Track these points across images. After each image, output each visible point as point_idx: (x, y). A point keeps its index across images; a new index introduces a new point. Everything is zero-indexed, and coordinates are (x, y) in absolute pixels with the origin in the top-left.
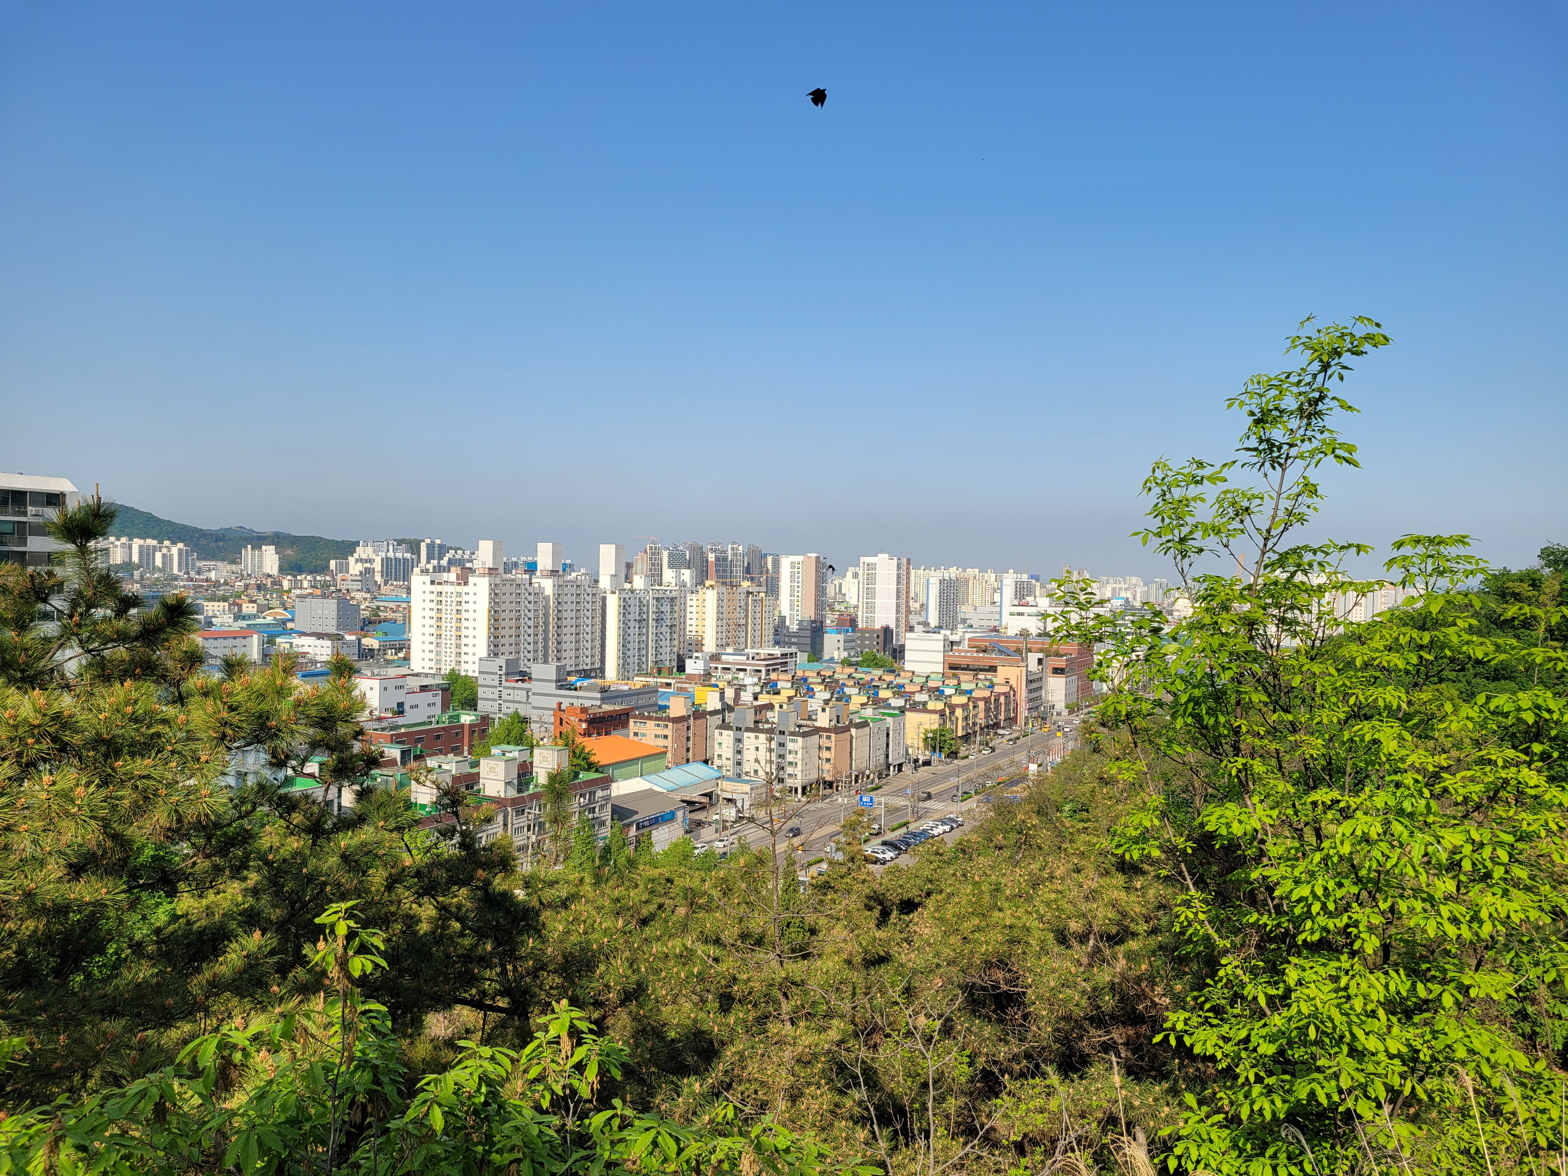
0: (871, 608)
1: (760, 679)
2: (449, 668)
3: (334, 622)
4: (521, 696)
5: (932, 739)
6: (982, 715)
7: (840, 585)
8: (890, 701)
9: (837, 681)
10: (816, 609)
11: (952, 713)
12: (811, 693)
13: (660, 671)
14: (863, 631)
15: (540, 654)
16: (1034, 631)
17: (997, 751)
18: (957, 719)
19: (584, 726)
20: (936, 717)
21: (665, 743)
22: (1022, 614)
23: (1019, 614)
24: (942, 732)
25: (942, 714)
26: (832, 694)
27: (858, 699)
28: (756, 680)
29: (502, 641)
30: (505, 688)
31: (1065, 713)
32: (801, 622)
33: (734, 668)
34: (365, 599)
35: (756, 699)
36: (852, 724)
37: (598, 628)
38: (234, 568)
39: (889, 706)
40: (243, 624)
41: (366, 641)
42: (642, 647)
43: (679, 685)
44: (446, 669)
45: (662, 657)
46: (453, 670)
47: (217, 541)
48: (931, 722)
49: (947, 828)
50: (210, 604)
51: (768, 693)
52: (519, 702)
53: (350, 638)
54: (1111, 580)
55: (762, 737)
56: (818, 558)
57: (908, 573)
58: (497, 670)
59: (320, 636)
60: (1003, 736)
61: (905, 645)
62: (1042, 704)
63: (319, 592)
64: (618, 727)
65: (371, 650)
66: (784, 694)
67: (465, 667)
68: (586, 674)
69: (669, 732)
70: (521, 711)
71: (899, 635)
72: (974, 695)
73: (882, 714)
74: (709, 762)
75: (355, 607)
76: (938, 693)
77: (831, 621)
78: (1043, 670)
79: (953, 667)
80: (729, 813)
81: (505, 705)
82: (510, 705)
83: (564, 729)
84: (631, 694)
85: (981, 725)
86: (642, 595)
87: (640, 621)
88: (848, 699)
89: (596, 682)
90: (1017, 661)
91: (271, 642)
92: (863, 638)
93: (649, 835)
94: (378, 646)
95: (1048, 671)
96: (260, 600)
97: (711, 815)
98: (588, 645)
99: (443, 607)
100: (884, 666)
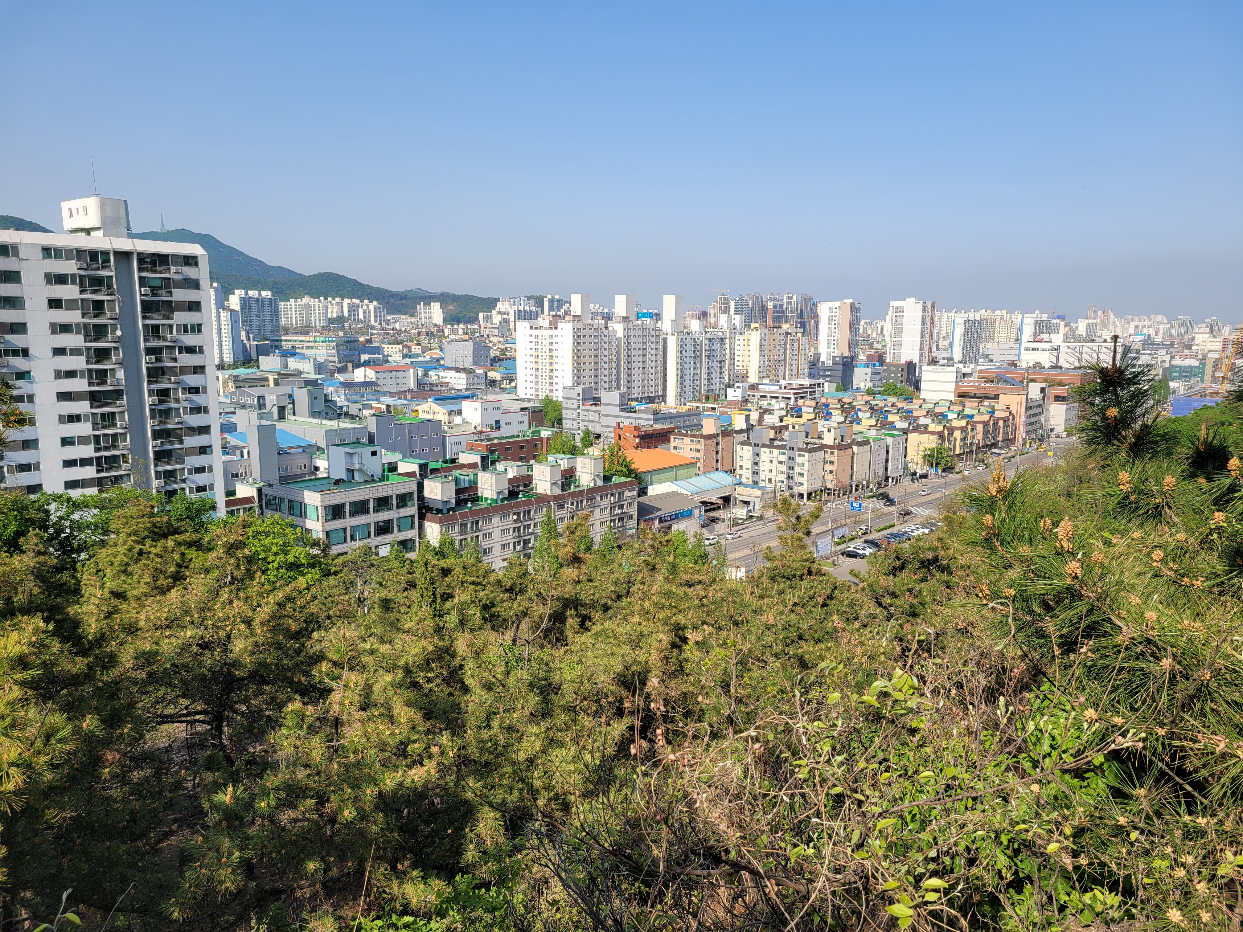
0: (897, 345)
1: (787, 404)
2: (544, 394)
3: (471, 359)
4: (594, 416)
5: (929, 456)
6: (980, 436)
7: (882, 327)
8: (896, 424)
9: (854, 406)
10: (850, 346)
11: (951, 434)
12: (828, 416)
13: (707, 398)
14: (890, 365)
15: (614, 384)
16: (1047, 364)
17: (991, 467)
18: (955, 439)
19: (637, 440)
20: (935, 437)
21: (698, 455)
22: (1036, 349)
23: (1033, 349)
24: (939, 451)
25: (940, 435)
26: (846, 417)
27: (867, 420)
28: (784, 406)
29: (584, 374)
30: (582, 410)
31: (1064, 435)
32: (834, 358)
33: (768, 395)
34: (499, 342)
35: (781, 421)
36: (854, 442)
37: (660, 363)
38: (413, 320)
39: (894, 428)
40: (408, 361)
41: (490, 374)
42: (697, 377)
43: (722, 409)
44: (542, 396)
45: (712, 387)
46: (547, 396)
47: (401, 299)
48: (931, 442)
49: (926, 531)
50: (390, 346)
51: (792, 416)
52: (593, 422)
53: (479, 371)
54: (1136, 319)
55: (776, 451)
56: (852, 304)
57: (932, 315)
58: (576, 396)
59: (458, 370)
60: (999, 454)
61: (924, 376)
62: (1041, 428)
63: (466, 337)
64: (663, 442)
65: (495, 381)
66: (806, 417)
67: (555, 393)
68: (651, 400)
69: (701, 446)
70: (594, 428)
71: (920, 368)
72: (975, 419)
73: (886, 435)
74: (733, 471)
75: (490, 348)
76: (941, 417)
77: (862, 357)
78: (1044, 398)
79: (961, 395)
80: (741, 513)
81: (582, 424)
82: (586, 424)
83: (622, 443)
84: (678, 416)
85: (978, 445)
86: (696, 336)
87: (695, 358)
88: (859, 421)
89: (654, 406)
90: (1019, 390)
91: (426, 375)
92: (889, 371)
93: (670, 527)
94: (498, 378)
95: (1050, 398)
96: (425, 343)
97: (726, 514)
98: (653, 377)
99: (539, 347)
100: (901, 395)
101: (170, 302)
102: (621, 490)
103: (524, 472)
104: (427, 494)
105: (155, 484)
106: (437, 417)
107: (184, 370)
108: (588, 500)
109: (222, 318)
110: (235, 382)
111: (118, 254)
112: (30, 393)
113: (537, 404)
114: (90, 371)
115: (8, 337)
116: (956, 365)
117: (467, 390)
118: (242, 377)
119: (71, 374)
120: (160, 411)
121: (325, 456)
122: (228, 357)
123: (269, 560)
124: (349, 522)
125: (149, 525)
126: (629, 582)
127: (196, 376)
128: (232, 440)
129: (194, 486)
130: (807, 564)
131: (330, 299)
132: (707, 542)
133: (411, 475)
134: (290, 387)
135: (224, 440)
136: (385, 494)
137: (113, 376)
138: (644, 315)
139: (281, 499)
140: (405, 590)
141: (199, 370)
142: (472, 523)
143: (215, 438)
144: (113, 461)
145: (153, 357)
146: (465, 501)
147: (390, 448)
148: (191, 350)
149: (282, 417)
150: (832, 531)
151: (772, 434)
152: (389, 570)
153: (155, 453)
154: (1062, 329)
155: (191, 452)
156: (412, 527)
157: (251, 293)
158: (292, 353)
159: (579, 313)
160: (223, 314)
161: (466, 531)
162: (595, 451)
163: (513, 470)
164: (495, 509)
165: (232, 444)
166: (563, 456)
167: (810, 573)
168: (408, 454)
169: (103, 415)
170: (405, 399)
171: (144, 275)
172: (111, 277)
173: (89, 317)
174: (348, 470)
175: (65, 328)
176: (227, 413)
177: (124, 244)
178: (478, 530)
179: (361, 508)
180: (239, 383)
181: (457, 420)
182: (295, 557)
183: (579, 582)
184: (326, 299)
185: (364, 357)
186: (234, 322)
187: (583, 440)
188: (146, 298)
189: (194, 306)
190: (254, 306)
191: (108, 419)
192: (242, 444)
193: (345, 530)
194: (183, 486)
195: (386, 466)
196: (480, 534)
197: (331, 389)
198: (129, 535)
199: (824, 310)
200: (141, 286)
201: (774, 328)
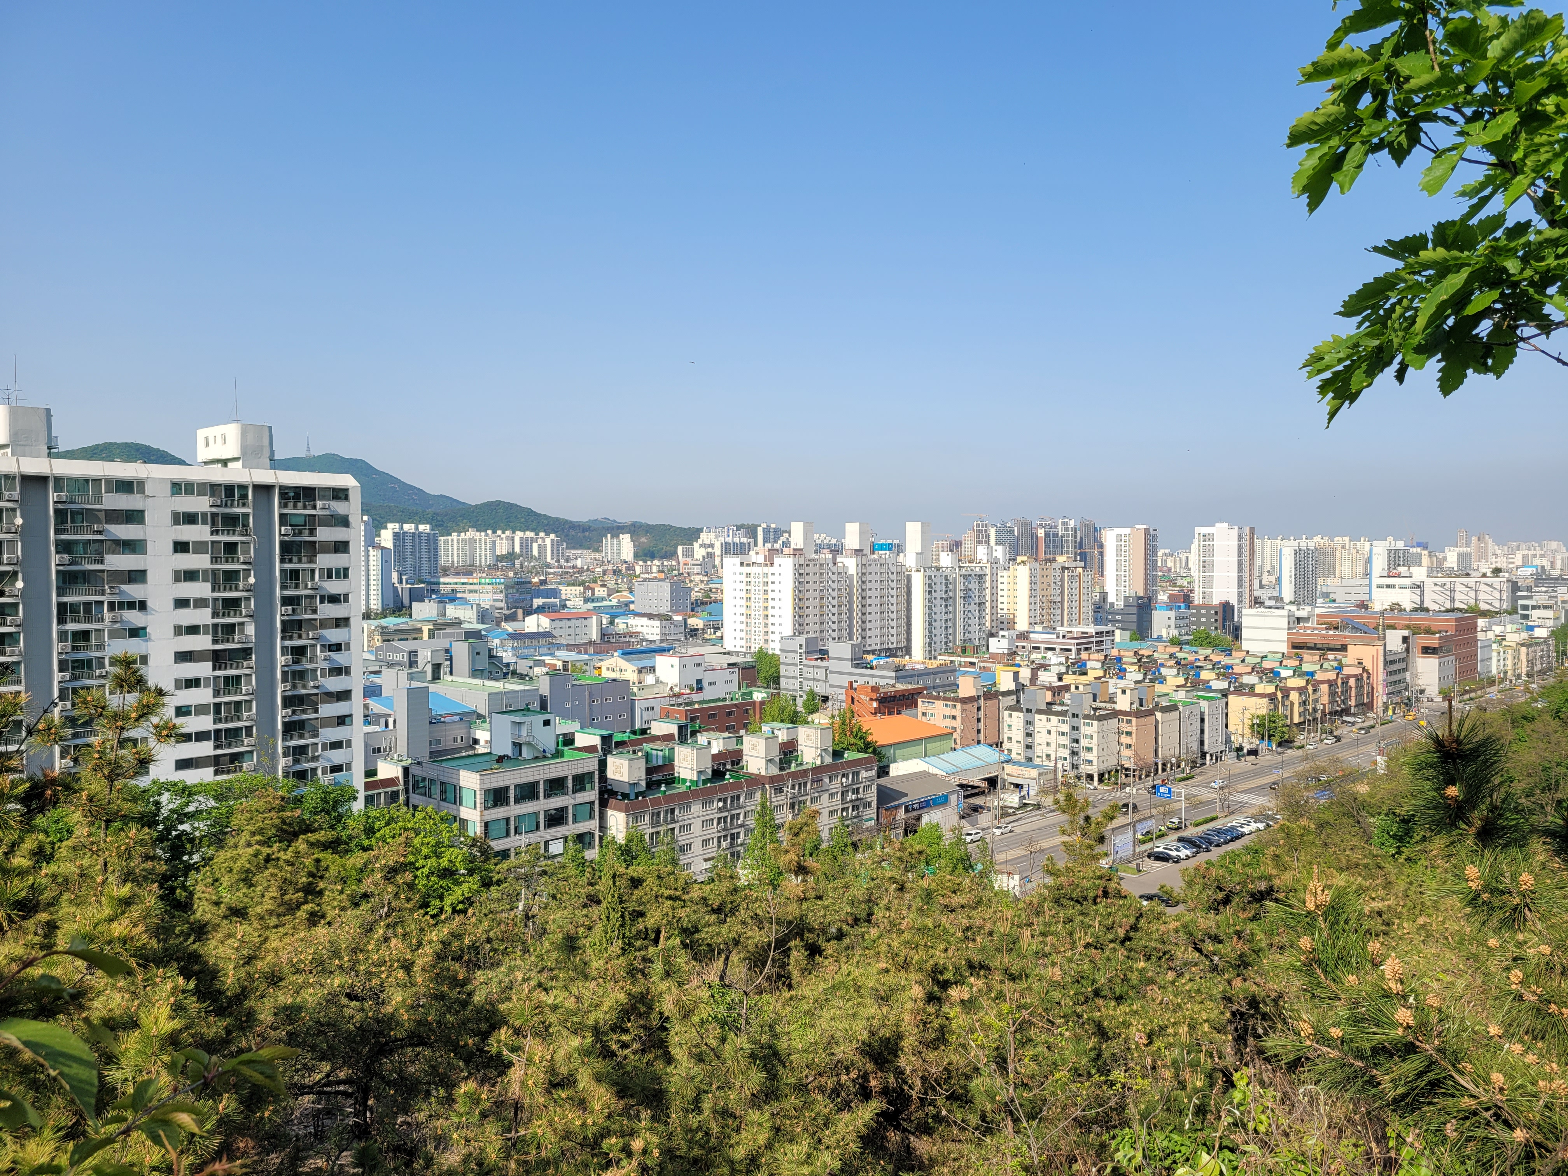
0: (1208, 582)
1: (1067, 658)
2: (758, 646)
3: (668, 603)
4: (820, 674)
5: (1259, 725)
6: (1325, 699)
7: (1187, 558)
8: (1211, 683)
9: (1156, 661)
10: (1146, 583)
11: (1286, 696)
12: (1121, 673)
13: (964, 650)
14: (1199, 607)
15: (845, 633)
16: (1408, 606)
17: (1343, 741)
18: (1292, 704)
19: (875, 705)
20: (1264, 701)
21: (954, 723)
22: (1393, 586)
23: (1388, 586)
24: (1272, 719)
25: (1272, 698)
26: (1145, 675)
27: (1173, 679)
28: (1063, 660)
29: (807, 620)
30: (805, 666)
31: (1440, 699)
32: (1126, 598)
33: (1042, 646)
34: (702, 582)
35: (1060, 679)
36: (1157, 707)
37: (903, 607)
38: (597, 555)
39: (1209, 689)
40: (590, 606)
41: (690, 621)
42: (950, 625)
43: (983, 664)
44: (755, 648)
45: (970, 636)
46: (761, 648)
47: (584, 531)
48: (1261, 707)
49: (1261, 826)
50: (569, 588)
51: (1074, 673)
52: (819, 680)
53: (677, 618)
54: (1523, 546)
55: (1055, 719)
56: (1146, 531)
57: (1252, 543)
58: (797, 648)
59: (651, 616)
60: (1353, 724)
61: (1246, 622)
62: (1407, 689)
63: (662, 576)
64: (908, 707)
65: (696, 630)
66: (1092, 674)
67: (771, 645)
68: (892, 653)
69: (957, 712)
70: (820, 689)
71: (1240, 612)
72: (1317, 677)
73: (1199, 698)
74: (999, 744)
75: (691, 589)
76: (1271, 675)
77: (1162, 597)
78: (1407, 650)
79: (1296, 646)
80: (1012, 799)
81: (805, 683)
82: (811, 683)
83: (855, 708)
84: (927, 673)
85: (1323, 711)
86: (948, 572)
87: (946, 599)
88: (1162, 680)
89: (897, 661)
90: (1373, 639)
91: (611, 622)
92: (1198, 615)
93: (919, 818)
94: (701, 626)
95: (1416, 650)
96: (611, 584)
97: (992, 801)
98: (894, 624)
99: (751, 588)
100: (1216, 645)
101: (315, 542)
102: (855, 769)
103: (732, 746)
104: (610, 774)
105: (282, 763)
106: (624, 676)
107: (325, 623)
108: (813, 782)
109: (371, 558)
110: (382, 634)
111: (257, 488)
112: (143, 653)
113: (749, 659)
114: (215, 626)
115: (125, 587)
116: (1287, 607)
117: (661, 641)
118: (392, 628)
119: (193, 630)
120: (294, 673)
121: (487, 725)
122: (375, 604)
123: (418, 865)
124: (513, 810)
125: (278, 821)
126: (869, 901)
127: (339, 630)
128: (376, 707)
129: (329, 765)
130: (1102, 883)
131: (499, 532)
132: (969, 838)
133: (591, 749)
134: (448, 640)
135: (366, 706)
136: (559, 774)
137: (242, 632)
138: (882, 547)
139: (432, 781)
140: (585, 906)
141: (342, 622)
142: (666, 812)
143: (356, 706)
144: (234, 734)
145: (290, 608)
146: (658, 784)
147: (566, 716)
148: (334, 599)
149: (436, 677)
150: (1134, 824)
151: (1048, 696)
152: (565, 879)
153: (285, 724)
154: (1425, 560)
155: (327, 722)
156: (592, 817)
157: (406, 527)
158: (452, 598)
159: (800, 546)
160: (372, 552)
161: (658, 822)
162: (821, 718)
163: (717, 743)
164: (697, 793)
165: (375, 711)
166: (780, 725)
167: (1106, 894)
168: (589, 723)
169: (227, 678)
170: (586, 653)
171: (285, 511)
172: (248, 515)
173: (220, 563)
174: (514, 744)
175: (190, 576)
176: (371, 673)
177: (265, 476)
178: (674, 821)
179: (528, 792)
180: (387, 635)
181: (649, 679)
182: (450, 861)
183: (806, 899)
184: (494, 532)
185: (537, 602)
186: (384, 562)
187: (806, 704)
188: (286, 539)
189: (341, 547)
190: (409, 543)
191: (233, 683)
192: (387, 711)
193: (508, 820)
194: (315, 765)
195: (561, 739)
196: (677, 826)
197: (497, 641)
198: (253, 834)
199: (1110, 538)
200: (282, 524)
201: (1047, 561)
